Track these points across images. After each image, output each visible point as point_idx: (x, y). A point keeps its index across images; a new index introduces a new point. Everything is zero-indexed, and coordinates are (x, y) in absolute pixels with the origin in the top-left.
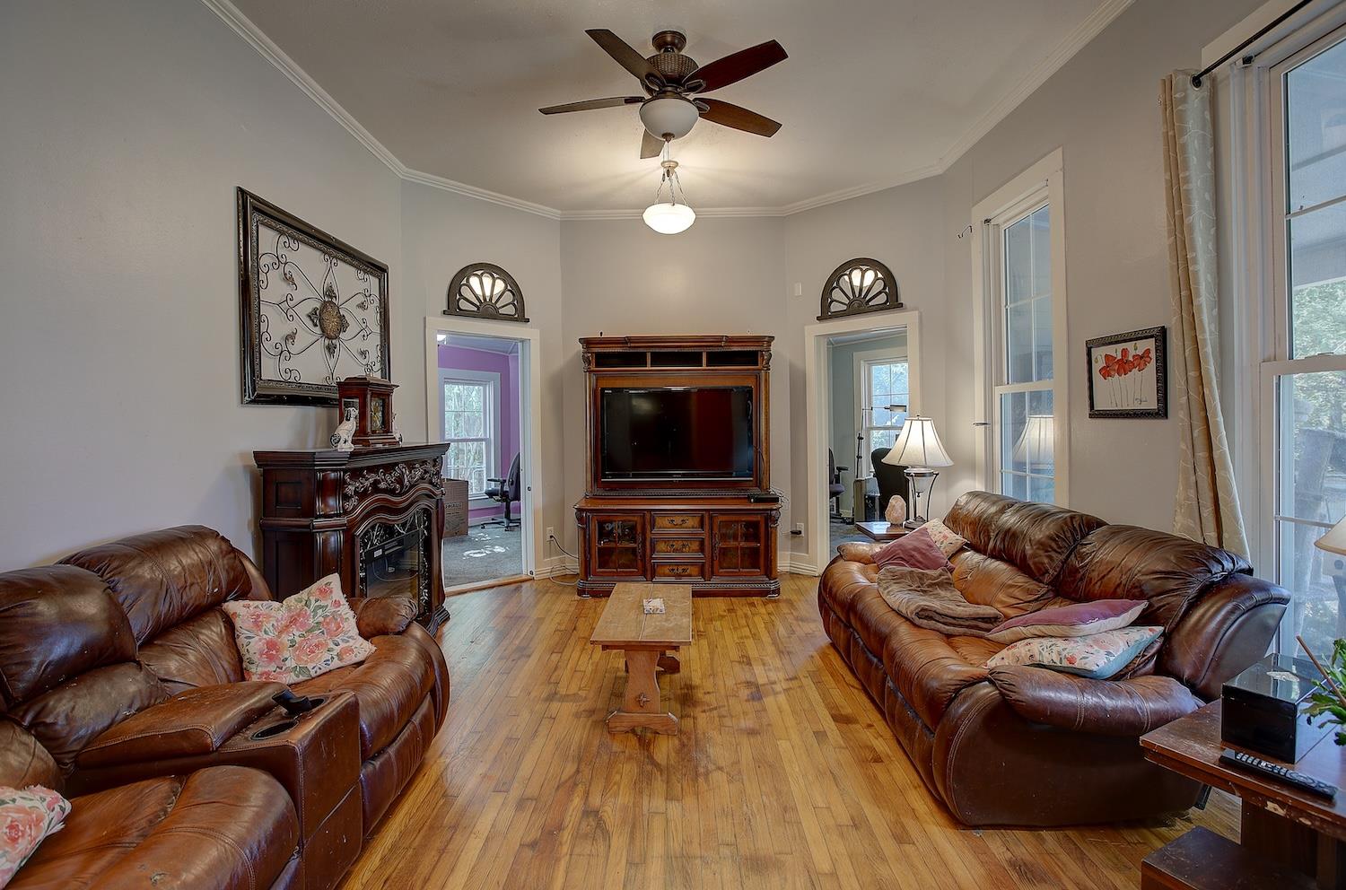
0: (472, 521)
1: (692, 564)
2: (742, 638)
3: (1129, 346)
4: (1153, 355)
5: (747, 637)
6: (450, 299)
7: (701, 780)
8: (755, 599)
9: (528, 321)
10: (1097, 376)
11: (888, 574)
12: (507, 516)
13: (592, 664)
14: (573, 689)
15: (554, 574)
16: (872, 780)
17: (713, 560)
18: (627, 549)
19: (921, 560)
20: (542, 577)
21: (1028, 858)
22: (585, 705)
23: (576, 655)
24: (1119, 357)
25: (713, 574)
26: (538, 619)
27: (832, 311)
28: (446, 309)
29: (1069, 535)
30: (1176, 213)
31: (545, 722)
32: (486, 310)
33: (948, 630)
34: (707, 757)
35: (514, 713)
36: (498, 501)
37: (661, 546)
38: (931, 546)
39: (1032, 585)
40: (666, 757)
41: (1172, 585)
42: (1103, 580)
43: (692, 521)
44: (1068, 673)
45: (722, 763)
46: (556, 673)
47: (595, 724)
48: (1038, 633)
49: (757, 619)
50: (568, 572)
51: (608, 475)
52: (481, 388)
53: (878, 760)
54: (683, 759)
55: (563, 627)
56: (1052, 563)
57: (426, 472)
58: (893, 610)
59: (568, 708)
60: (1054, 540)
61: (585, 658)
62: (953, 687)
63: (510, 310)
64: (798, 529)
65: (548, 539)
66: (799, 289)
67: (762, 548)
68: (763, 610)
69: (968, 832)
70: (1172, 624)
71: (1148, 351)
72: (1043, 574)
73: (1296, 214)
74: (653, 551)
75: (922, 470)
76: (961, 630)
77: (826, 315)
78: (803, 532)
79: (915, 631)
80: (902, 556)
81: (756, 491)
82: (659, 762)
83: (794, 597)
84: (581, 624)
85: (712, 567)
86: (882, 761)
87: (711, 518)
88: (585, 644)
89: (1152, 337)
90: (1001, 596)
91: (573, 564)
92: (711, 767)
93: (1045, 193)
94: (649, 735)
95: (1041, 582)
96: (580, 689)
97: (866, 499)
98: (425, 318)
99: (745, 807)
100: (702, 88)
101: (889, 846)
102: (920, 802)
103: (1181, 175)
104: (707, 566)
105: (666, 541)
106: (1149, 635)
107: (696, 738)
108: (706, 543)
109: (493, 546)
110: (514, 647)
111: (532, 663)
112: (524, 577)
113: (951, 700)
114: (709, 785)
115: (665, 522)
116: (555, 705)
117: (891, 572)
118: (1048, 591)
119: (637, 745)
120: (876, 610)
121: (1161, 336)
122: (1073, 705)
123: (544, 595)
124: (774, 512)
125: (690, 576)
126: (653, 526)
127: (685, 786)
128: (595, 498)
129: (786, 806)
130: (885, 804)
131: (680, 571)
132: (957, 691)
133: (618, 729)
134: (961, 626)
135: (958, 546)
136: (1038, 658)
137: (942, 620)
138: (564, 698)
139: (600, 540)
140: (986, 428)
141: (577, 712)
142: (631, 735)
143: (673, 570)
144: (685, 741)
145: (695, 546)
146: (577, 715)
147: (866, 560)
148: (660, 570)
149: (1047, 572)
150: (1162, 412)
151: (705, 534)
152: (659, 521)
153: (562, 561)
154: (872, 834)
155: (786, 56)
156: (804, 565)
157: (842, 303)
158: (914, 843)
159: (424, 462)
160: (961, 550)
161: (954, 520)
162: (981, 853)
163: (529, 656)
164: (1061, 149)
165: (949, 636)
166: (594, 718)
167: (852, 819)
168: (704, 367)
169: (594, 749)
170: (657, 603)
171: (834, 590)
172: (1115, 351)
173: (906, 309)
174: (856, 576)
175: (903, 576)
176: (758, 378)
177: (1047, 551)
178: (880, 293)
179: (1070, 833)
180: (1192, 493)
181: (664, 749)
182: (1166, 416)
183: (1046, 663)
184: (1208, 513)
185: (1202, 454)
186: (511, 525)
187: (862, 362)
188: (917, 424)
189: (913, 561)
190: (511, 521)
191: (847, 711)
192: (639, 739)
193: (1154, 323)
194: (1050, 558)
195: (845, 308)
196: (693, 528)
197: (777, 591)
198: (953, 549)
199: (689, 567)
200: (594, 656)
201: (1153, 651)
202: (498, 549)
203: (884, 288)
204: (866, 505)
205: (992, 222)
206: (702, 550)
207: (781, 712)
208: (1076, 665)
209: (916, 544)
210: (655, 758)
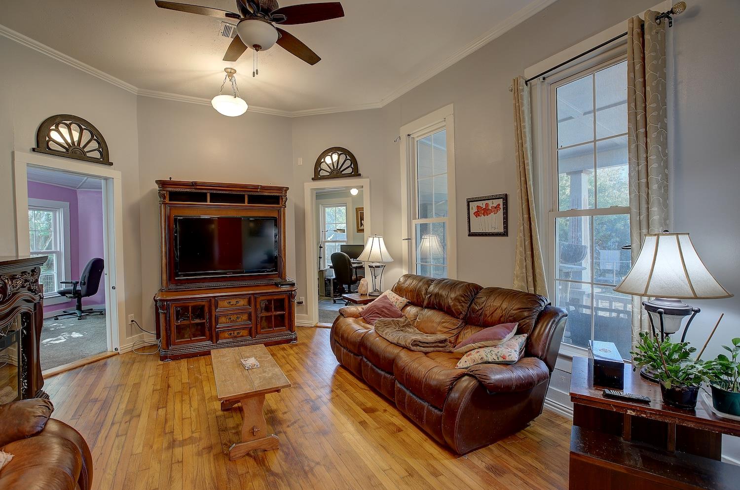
0: (46, 315)
1: (243, 329)
2: (288, 371)
3: (489, 202)
4: (501, 207)
5: (291, 371)
6: (40, 139)
7: (310, 476)
8: (284, 345)
9: (111, 164)
10: (472, 216)
11: (381, 323)
12: (79, 308)
13: (194, 410)
14: (187, 434)
15: (136, 347)
16: (403, 443)
17: (257, 325)
18: (197, 324)
19: (388, 313)
20: (125, 351)
21: (491, 462)
22: (204, 443)
23: (178, 406)
24: (484, 207)
25: (257, 333)
26: (135, 384)
27: (321, 175)
28: (34, 146)
29: (469, 293)
30: (519, 142)
31: (175, 466)
32: (73, 152)
33: (426, 350)
34: (306, 458)
35: (144, 467)
36: (70, 297)
37: (223, 319)
38: (391, 305)
39: (454, 321)
40: (279, 467)
41: (526, 314)
42: (493, 315)
43: (243, 302)
44: (502, 364)
45: (318, 460)
46: (168, 425)
47: (216, 457)
48: (481, 346)
49: (291, 357)
50: (146, 345)
51: (181, 275)
52: (51, 213)
53: (400, 430)
54: (291, 465)
55: (158, 387)
56: (463, 308)
57: (26, 281)
58: (392, 343)
59: (190, 450)
60: (464, 297)
61: (186, 407)
62: (450, 383)
63: (96, 155)
64: (301, 301)
65: (130, 323)
66: (300, 161)
67: (287, 314)
68: (292, 352)
69: (461, 458)
70: (530, 331)
71: (499, 205)
72: (459, 315)
73: (560, 149)
74: (217, 323)
75: (378, 264)
76: (432, 349)
77: (317, 177)
78: (304, 302)
79: (411, 353)
80: (377, 312)
81: (278, 280)
82: (277, 472)
83: (306, 341)
84: (172, 381)
85: (257, 329)
86: (402, 430)
87: (255, 299)
88: (182, 397)
89: (501, 198)
90: (439, 328)
91: (150, 338)
92: (313, 464)
93: (444, 124)
94: (260, 453)
95: (459, 319)
96: (193, 432)
97: (325, 281)
98: (13, 153)
99: (346, 486)
100: (282, 21)
101: (432, 480)
102: (431, 448)
103: (522, 124)
104: (253, 329)
105: (225, 316)
106: (522, 338)
107: (292, 446)
108: (253, 314)
109: (70, 332)
110: (123, 411)
111: (144, 420)
112: (109, 354)
113: (451, 389)
114: (317, 478)
115: (225, 303)
116: (178, 451)
117: (383, 322)
118: (462, 323)
119: (255, 463)
120: (380, 345)
121: (505, 198)
122: (510, 380)
123: (133, 364)
124: (293, 292)
125: (242, 336)
126: (216, 307)
127: (303, 485)
128: (169, 291)
129: (369, 476)
130: (417, 456)
131: (236, 334)
132: (452, 384)
133: (237, 456)
134: (431, 347)
135: (405, 303)
136: (485, 359)
137: (423, 345)
138: (183, 443)
139: (178, 319)
140: (408, 241)
141: (198, 451)
142: (247, 458)
143: (231, 334)
144: (287, 451)
145: (245, 317)
146: (199, 454)
147: (356, 316)
148: (221, 335)
149: (461, 313)
150: (505, 234)
151: (251, 309)
152: (221, 303)
153: (141, 337)
154: (421, 477)
155: (342, 15)
156: (306, 321)
157: (326, 171)
158: (443, 475)
159: (24, 273)
160: (406, 306)
161: (399, 290)
162: (472, 467)
163: (139, 416)
164: (452, 105)
165: (426, 353)
166: (214, 451)
167: (406, 471)
168: (246, 204)
169: (225, 476)
170: (251, 361)
171: (345, 336)
172: (482, 204)
173: (362, 178)
174: (356, 327)
175: (389, 323)
176: (279, 211)
177: (461, 303)
178: (348, 167)
179: (499, 442)
180: (524, 270)
181: (276, 461)
182: (507, 235)
183: (490, 360)
184: (530, 279)
185: (529, 253)
186: (82, 314)
187: (320, 206)
188: (376, 239)
189: (383, 314)
190: (83, 312)
191: (369, 405)
192: (255, 459)
193: (501, 192)
194: (462, 305)
195: (328, 174)
196: (243, 306)
197: (296, 339)
198: (402, 305)
199: (242, 331)
200: (193, 404)
201: (523, 346)
202: (75, 335)
203: (351, 165)
204: (326, 283)
205: (412, 136)
206: (250, 319)
207: (334, 415)
208: (507, 360)
209: (383, 304)
210: (272, 470)
